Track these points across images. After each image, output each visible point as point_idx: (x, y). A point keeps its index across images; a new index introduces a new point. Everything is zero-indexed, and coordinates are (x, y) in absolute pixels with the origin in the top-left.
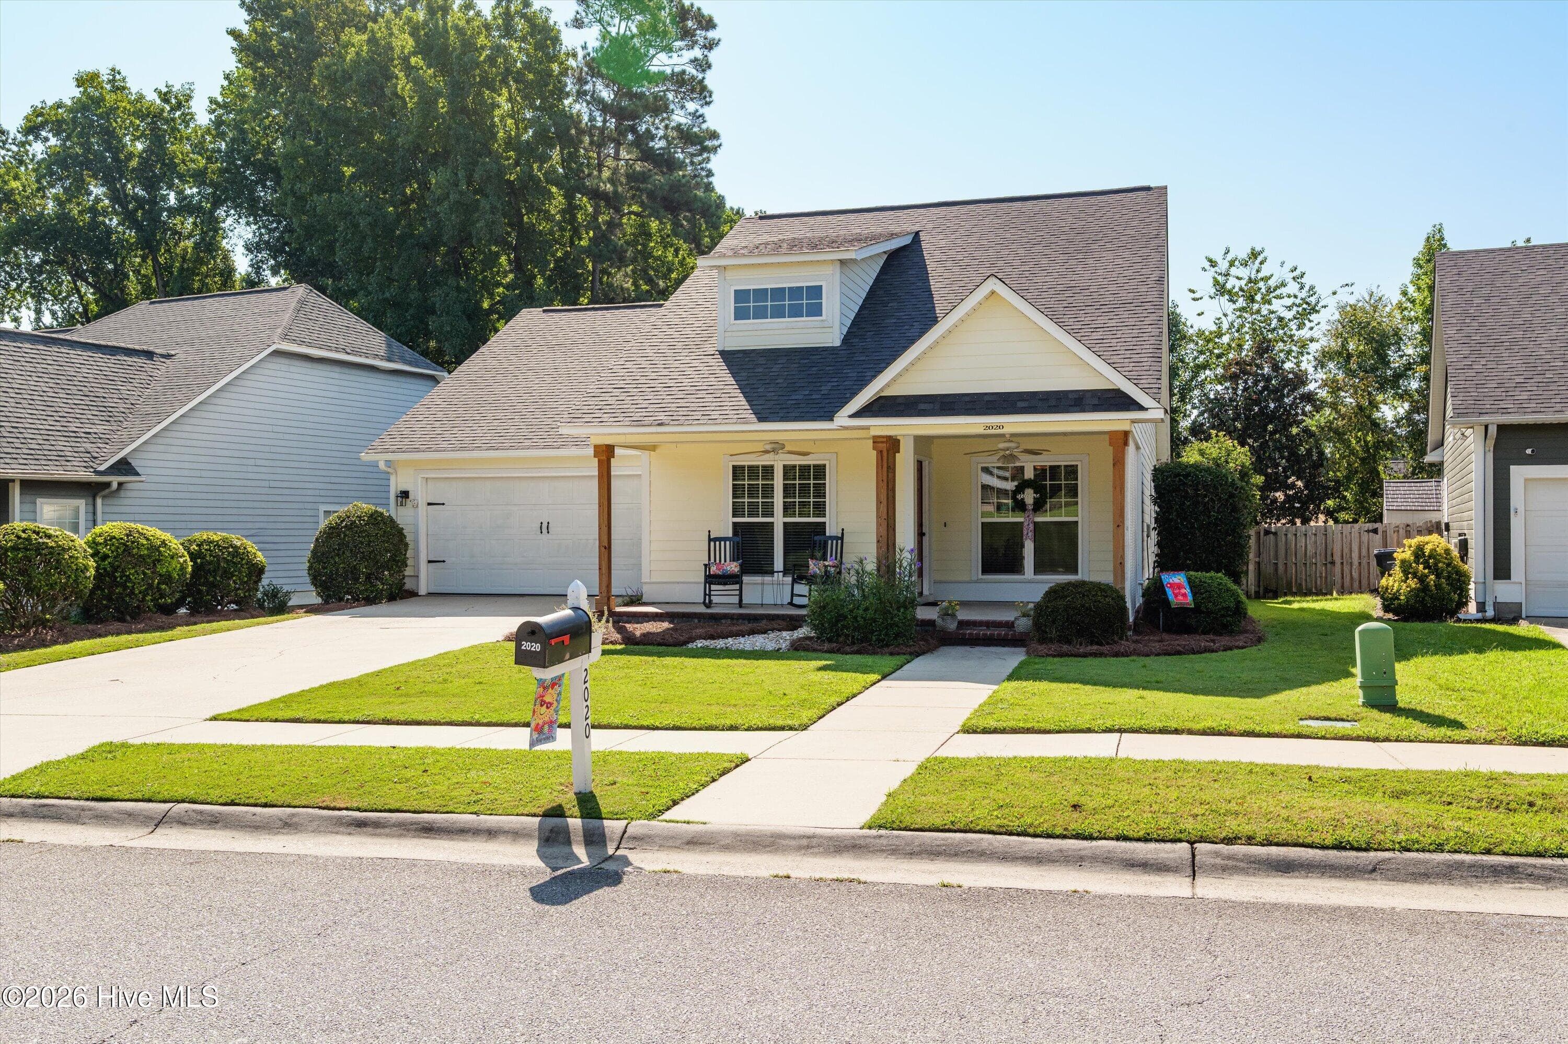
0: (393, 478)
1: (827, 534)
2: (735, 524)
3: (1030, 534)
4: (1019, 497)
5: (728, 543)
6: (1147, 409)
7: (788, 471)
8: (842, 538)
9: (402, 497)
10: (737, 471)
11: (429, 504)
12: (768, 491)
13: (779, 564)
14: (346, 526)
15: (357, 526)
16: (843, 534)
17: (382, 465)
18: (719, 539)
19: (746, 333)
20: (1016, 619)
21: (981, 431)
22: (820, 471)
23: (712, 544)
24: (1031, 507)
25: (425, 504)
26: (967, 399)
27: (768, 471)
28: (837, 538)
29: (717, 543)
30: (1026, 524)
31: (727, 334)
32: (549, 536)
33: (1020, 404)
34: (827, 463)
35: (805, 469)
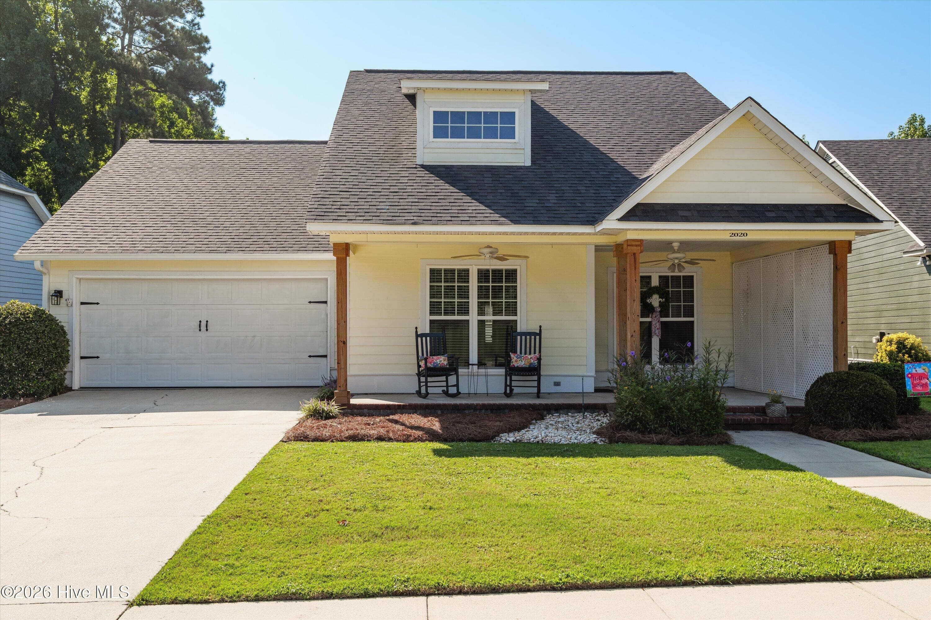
0: (45, 279)
1: (518, 331)
2: (432, 322)
3: (657, 332)
4: (648, 301)
5: (428, 338)
6: (882, 222)
7: (483, 275)
8: (540, 334)
9: (57, 296)
10: (435, 274)
11: (82, 303)
12: (464, 293)
13: (474, 357)
14: (10, 323)
15: (22, 323)
16: (540, 330)
17: (37, 265)
18: (422, 335)
19: (446, 151)
20: (768, 405)
21: (726, 237)
22: (512, 275)
23: (419, 339)
24: (659, 309)
25: (79, 304)
26: (718, 208)
27: (464, 275)
28: (535, 334)
29: (424, 338)
30: (653, 323)
31: (426, 151)
32: (208, 333)
33: (769, 214)
34: (518, 268)
35: (497, 274)
